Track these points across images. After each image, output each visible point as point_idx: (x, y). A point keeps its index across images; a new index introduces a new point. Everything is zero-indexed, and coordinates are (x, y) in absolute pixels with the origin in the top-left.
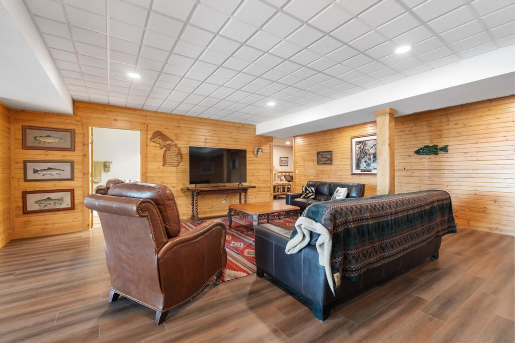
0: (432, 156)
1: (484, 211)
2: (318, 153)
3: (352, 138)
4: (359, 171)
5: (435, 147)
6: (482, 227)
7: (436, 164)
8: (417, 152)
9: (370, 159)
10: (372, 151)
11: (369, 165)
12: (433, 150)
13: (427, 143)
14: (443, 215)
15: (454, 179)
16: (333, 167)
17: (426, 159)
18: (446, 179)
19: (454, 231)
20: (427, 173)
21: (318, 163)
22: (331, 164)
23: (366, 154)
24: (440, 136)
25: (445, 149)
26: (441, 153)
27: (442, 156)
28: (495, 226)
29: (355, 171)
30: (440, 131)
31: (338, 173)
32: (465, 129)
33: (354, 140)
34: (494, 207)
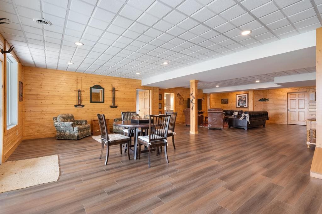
0: (264, 102)
1: (278, 118)
2: (222, 100)
3: (236, 95)
4: (239, 106)
5: (265, 99)
6: (278, 122)
7: (265, 104)
8: (259, 100)
9: (243, 102)
10: (244, 99)
11: (243, 104)
12: (264, 100)
13: (263, 98)
14: (266, 116)
15: (270, 109)
16: (229, 105)
17: (262, 103)
18: (268, 109)
19: (268, 120)
20: (262, 107)
21: (222, 104)
22: (228, 104)
23: (242, 100)
24: (266, 96)
25: (268, 100)
26: (267, 101)
27: (267, 102)
28: (281, 122)
29: (237, 106)
30: (266, 94)
31: (231, 107)
32: (273, 94)
33: (237, 95)
34: (280, 117)
